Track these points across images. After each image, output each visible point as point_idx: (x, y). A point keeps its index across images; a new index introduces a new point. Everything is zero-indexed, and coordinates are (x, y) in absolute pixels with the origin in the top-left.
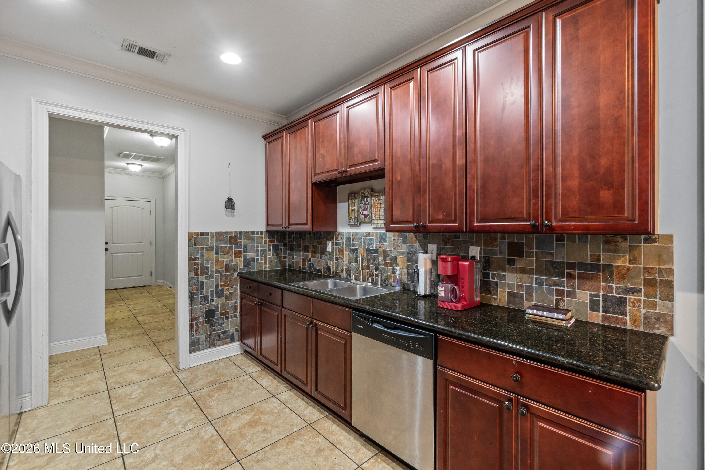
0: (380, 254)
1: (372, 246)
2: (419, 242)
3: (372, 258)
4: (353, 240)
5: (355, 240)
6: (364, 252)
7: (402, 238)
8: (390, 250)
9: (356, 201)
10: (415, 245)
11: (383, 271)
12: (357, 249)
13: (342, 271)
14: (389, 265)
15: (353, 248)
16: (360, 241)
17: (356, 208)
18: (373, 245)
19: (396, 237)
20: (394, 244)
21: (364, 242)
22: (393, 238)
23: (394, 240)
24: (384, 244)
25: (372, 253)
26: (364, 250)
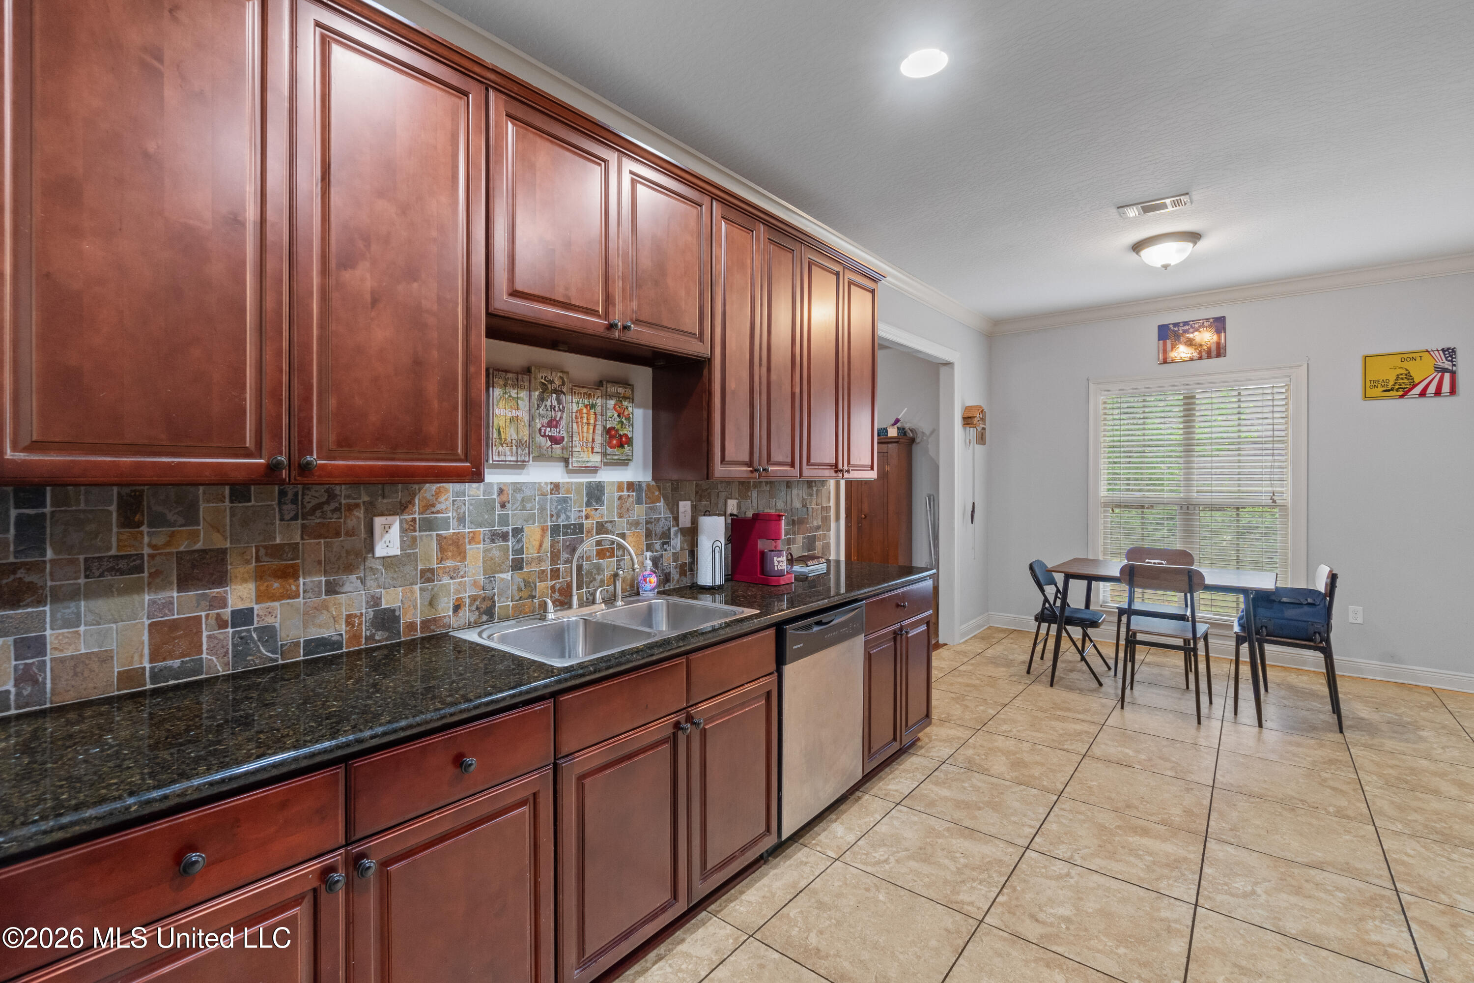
0: (588, 532)
1: (568, 518)
2: (664, 499)
3: (568, 547)
4: (503, 506)
5: (509, 506)
6: (543, 536)
7: (634, 494)
8: (611, 522)
9: (524, 394)
10: (658, 504)
11: (595, 571)
12: (517, 531)
13: (457, 608)
14: (608, 554)
15: (505, 529)
16: (528, 506)
17: (524, 414)
18: (568, 514)
19: (623, 491)
20: (620, 507)
21: (542, 509)
22: (616, 495)
23: (620, 498)
24: (596, 510)
25: (565, 534)
26: (544, 530)
